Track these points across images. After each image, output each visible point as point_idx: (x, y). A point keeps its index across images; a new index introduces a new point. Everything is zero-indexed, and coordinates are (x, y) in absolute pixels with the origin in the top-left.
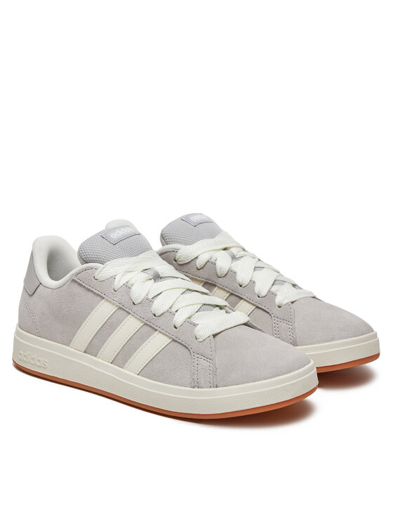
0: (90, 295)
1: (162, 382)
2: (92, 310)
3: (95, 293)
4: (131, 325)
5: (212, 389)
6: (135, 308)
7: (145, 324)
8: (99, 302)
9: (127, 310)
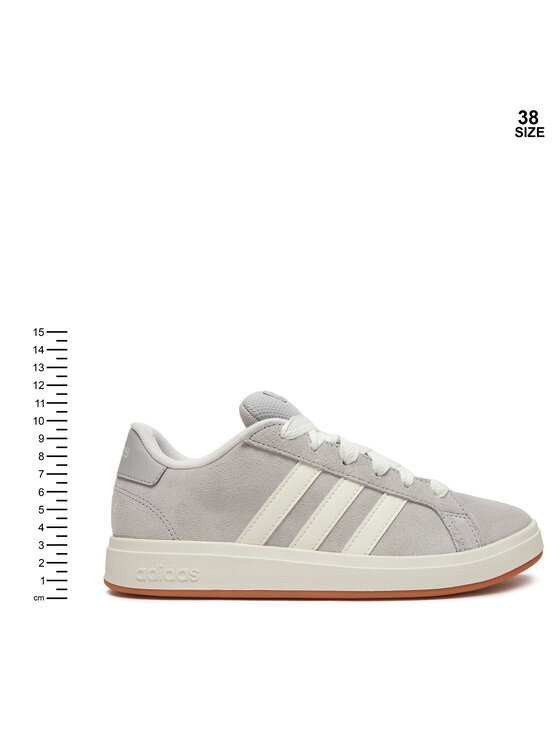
0: (277, 459)
1: (413, 554)
2: (281, 481)
3: (284, 457)
4: (344, 493)
5: (481, 548)
6: (348, 469)
7: (366, 487)
8: (290, 468)
9: (336, 473)
